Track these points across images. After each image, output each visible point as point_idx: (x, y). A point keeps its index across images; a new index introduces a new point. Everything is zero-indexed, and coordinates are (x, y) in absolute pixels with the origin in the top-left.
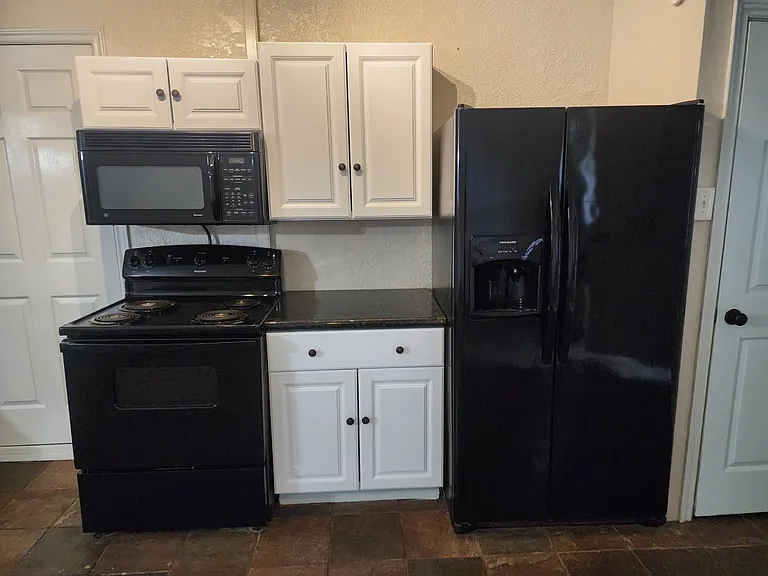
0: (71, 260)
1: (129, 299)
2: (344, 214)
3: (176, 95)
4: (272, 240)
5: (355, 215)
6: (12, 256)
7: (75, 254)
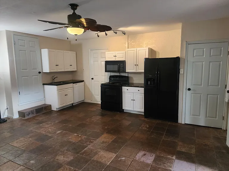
0: (104, 77)
1: (109, 82)
2: (135, 71)
3: (116, 56)
4: (128, 75)
5: (137, 71)
6: (97, 76)
7: (105, 76)
